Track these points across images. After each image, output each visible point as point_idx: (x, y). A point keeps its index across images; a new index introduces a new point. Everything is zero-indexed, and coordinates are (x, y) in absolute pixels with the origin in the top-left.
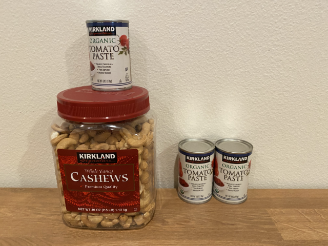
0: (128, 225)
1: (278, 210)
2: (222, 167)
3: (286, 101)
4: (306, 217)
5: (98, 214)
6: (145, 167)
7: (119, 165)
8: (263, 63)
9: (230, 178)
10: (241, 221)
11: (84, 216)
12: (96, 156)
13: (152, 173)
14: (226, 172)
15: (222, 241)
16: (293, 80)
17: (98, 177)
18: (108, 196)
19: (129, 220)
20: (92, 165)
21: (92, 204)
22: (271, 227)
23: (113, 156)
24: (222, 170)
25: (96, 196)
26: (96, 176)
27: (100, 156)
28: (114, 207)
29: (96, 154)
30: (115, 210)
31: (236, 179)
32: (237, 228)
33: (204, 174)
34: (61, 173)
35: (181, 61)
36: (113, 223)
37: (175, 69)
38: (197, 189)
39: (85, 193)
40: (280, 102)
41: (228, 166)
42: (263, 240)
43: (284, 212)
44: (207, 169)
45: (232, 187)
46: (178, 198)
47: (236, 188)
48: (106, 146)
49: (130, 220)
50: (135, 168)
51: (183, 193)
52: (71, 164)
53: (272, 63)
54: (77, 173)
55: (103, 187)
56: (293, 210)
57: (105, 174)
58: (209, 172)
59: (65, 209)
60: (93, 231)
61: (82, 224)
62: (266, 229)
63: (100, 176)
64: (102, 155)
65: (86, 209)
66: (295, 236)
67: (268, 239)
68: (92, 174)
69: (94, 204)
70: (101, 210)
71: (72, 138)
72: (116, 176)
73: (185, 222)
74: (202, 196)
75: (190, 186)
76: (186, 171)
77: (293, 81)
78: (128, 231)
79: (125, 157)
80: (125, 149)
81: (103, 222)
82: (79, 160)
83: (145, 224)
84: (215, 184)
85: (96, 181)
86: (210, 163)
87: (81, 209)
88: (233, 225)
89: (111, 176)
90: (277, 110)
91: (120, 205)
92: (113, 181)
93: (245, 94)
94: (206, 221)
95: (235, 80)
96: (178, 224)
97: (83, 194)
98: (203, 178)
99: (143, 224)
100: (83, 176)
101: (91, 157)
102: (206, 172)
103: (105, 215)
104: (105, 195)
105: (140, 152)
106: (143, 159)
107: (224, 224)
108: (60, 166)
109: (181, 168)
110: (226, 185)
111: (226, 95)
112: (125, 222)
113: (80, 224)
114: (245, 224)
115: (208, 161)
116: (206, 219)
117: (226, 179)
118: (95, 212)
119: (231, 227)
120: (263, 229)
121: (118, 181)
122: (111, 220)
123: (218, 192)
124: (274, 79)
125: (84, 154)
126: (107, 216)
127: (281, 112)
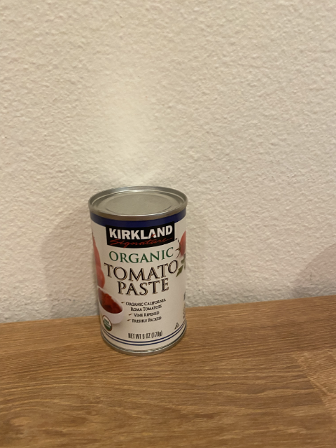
3: (329, 78)
10: (231, 401)
40: (315, 82)
62: (302, 422)
88: (210, 417)
90: (308, 103)
93: (227, 59)
95: (201, 19)
111: (179, 63)
114: (244, 411)
119: (205, 424)
120: (292, 422)
124: (300, 16)
127: (318, 109)
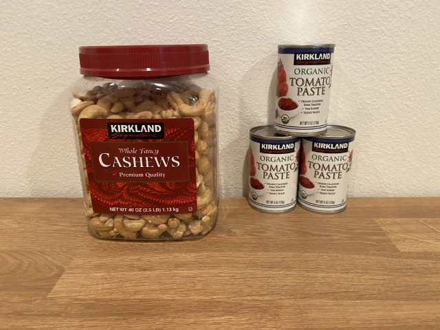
0: (180, 233)
1: (390, 220)
2: (311, 160)
3: (402, 67)
4: (431, 227)
5: (137, 218)
6: (204, 149)
7: (167, 142)
8: (370, 11)
9: (322, 174)
10: (339, 232)
11: (118, 219)
12: (134, 128)
13: (214, 162)
14: (317, 166)
15: (313, 254)
16: (413, 36)
17: (138, 160)
18: (152, 189)
19: (181, 226)
20: (128, 142)
21: (129, 201)
22: (382, 238)
23: (158, 129)
24: (312, 164)
25: (135, 189)
26: (134, 158)
27: (139, 129)
28: (160, 206)
29: (134, 124)
30: (162, 210)
31: (332, 175)
32: (334, 240)
33: (285, 169)
34: (86, 156)
35: (254, 9)
36: (160, 230)
37: (245, 21)
38: (275, 192)
39: (120, 185)
40: (394, 70)
41: (319, 158)
42: (371, 252)
43: (398, 222)
44: (290, 162)
45: (326, 189)
46: (249, 207)
47: (331, 189)
48: (148, 115)
49: (184, 227)
50: (189, 147)
51: (256, 199)
52: (99, 140)
53: (384, 11)
54: (108, 154)
55: (144, 175)
56: (411, 219)
57: (148, 155)
58: (292, 167)
59: (91, 211)
60: (131, 243)
61: (115, 232)
62: (374, 240)
63: (141, 158)
64: (143, 126)
65: (122, 210)
66: (417, 247)
67: (378, 251)
68: (128, 155)
69: (133, 201)
70: (142, 210)
71: (101, 105)
72: (163, 158)
73: (260, 232)
74: (283, 202)
75: (266, 187)
76: (261, 166)
77: (414, 38)
78: (181, 243)
79: (175, 130)
80: (174, 118)
81: (145, 229)
82: (111, 134)
83: (204, 233)
84: (301, 186)
85: (135, 166)
86: (295, 154)
87: (113, 209)
88: (327, 236)
89: (156, 158)
90: (389, 81)
91: (169, 202)
92: (159, 166)
94: (289, 232)
96: (250, 235)
97: (116, 186)
98: (285, 175)
99: (200, 234)
100: (117, 158)
101: (128, 129)
102: (289, 166)
103: (147, 217)
104: (147, 186)
105: (196, 123)
106: (201, 138)
107: (315, 235)
108: (84, 145)
109: (252, 162)
110: (317, 186)
112: (177, 229)
113: (112, 233)
114: (344, 235)
115: (292, 150)
116: (289, 230)
117: (318, 176)
118: (134, 213)
119: (324, 238)
120: (370, 240)
121: (166, 166)
122: (156, 226)
123: (305, 198)
124: (385, 35)
125: (117, 124)
126: (151, 219)
127: (395, 84)
